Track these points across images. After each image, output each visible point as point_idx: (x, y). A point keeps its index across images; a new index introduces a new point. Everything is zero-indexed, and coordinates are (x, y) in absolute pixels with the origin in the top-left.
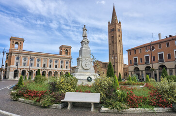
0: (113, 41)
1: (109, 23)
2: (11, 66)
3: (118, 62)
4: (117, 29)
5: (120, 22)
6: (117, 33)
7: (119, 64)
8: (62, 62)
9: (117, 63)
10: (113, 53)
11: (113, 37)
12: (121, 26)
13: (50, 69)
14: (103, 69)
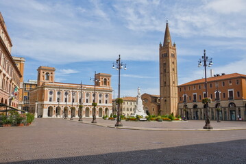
0: (165, 70)
1: (160, 45)
2: (45, 102)
3: (171, 96)
4: (170, 55)
5: (174, 45)
6: (170, 60)
7: (171, 99)
8: (100, 96)
9: (169, 97)
10: (165, 84)
11: (165, 64)
12: (175, 50)
13: (87, 104)
14: (152, 104)
